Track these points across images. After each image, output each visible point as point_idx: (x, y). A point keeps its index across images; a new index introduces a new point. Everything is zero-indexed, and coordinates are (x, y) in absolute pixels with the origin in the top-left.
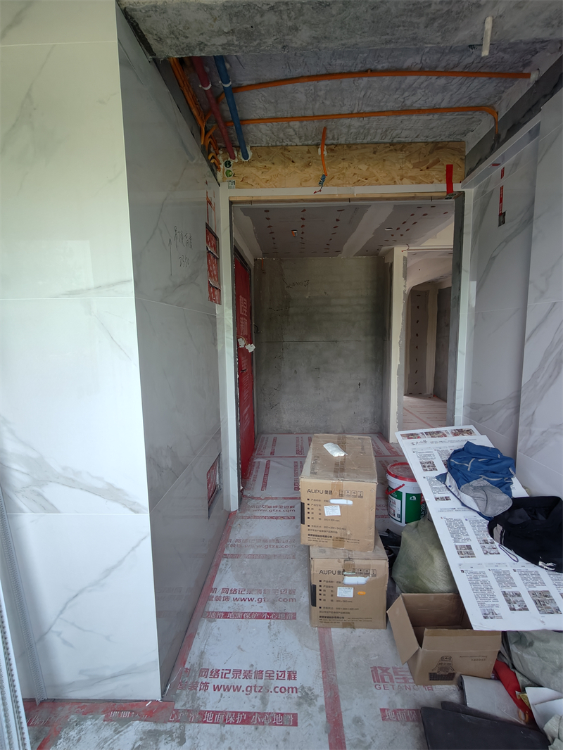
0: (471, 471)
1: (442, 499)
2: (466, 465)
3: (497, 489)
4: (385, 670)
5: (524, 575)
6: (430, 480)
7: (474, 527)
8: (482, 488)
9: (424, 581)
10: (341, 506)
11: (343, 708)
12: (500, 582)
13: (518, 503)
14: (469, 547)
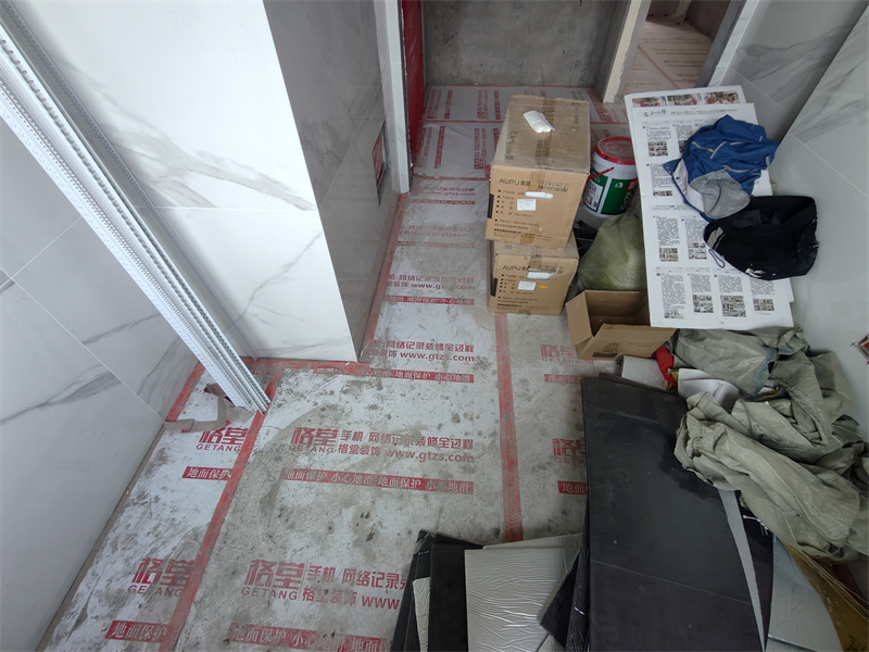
0: (714, 160)
1: (662, 194)
2: (711, 150)
3: (739, 185)
4: (554, 348)
5: (723, 282)
6: (654, 169)
7: (688, 229)
8: (719, 183)
9: (611, 278)
10: (538, 200)
11: (512, 373)
12: (694, 286)
13: (757, 203)
14: (675, 251)
